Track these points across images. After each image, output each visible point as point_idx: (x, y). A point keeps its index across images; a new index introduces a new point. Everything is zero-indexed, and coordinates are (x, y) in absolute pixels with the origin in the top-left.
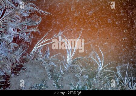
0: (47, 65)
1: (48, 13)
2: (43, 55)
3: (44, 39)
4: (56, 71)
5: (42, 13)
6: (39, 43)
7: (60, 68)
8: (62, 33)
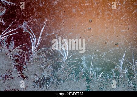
0: (12, 56)
1: (12, 3)
2: (8, 46)
3: (9, 29)
4: (21, 62)
5: (6, 4)
6: (3, 34)
7: (24, 59)
8: (27, 23)
